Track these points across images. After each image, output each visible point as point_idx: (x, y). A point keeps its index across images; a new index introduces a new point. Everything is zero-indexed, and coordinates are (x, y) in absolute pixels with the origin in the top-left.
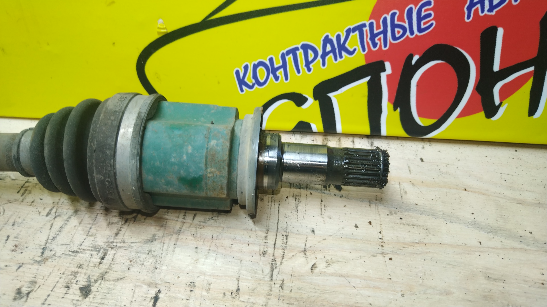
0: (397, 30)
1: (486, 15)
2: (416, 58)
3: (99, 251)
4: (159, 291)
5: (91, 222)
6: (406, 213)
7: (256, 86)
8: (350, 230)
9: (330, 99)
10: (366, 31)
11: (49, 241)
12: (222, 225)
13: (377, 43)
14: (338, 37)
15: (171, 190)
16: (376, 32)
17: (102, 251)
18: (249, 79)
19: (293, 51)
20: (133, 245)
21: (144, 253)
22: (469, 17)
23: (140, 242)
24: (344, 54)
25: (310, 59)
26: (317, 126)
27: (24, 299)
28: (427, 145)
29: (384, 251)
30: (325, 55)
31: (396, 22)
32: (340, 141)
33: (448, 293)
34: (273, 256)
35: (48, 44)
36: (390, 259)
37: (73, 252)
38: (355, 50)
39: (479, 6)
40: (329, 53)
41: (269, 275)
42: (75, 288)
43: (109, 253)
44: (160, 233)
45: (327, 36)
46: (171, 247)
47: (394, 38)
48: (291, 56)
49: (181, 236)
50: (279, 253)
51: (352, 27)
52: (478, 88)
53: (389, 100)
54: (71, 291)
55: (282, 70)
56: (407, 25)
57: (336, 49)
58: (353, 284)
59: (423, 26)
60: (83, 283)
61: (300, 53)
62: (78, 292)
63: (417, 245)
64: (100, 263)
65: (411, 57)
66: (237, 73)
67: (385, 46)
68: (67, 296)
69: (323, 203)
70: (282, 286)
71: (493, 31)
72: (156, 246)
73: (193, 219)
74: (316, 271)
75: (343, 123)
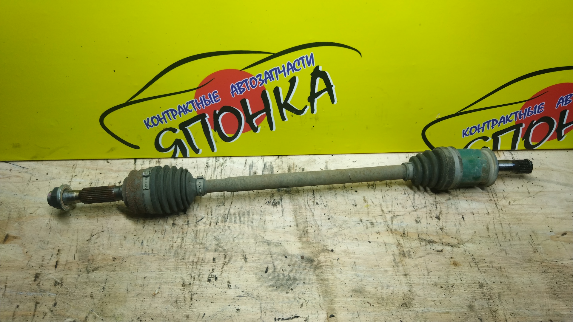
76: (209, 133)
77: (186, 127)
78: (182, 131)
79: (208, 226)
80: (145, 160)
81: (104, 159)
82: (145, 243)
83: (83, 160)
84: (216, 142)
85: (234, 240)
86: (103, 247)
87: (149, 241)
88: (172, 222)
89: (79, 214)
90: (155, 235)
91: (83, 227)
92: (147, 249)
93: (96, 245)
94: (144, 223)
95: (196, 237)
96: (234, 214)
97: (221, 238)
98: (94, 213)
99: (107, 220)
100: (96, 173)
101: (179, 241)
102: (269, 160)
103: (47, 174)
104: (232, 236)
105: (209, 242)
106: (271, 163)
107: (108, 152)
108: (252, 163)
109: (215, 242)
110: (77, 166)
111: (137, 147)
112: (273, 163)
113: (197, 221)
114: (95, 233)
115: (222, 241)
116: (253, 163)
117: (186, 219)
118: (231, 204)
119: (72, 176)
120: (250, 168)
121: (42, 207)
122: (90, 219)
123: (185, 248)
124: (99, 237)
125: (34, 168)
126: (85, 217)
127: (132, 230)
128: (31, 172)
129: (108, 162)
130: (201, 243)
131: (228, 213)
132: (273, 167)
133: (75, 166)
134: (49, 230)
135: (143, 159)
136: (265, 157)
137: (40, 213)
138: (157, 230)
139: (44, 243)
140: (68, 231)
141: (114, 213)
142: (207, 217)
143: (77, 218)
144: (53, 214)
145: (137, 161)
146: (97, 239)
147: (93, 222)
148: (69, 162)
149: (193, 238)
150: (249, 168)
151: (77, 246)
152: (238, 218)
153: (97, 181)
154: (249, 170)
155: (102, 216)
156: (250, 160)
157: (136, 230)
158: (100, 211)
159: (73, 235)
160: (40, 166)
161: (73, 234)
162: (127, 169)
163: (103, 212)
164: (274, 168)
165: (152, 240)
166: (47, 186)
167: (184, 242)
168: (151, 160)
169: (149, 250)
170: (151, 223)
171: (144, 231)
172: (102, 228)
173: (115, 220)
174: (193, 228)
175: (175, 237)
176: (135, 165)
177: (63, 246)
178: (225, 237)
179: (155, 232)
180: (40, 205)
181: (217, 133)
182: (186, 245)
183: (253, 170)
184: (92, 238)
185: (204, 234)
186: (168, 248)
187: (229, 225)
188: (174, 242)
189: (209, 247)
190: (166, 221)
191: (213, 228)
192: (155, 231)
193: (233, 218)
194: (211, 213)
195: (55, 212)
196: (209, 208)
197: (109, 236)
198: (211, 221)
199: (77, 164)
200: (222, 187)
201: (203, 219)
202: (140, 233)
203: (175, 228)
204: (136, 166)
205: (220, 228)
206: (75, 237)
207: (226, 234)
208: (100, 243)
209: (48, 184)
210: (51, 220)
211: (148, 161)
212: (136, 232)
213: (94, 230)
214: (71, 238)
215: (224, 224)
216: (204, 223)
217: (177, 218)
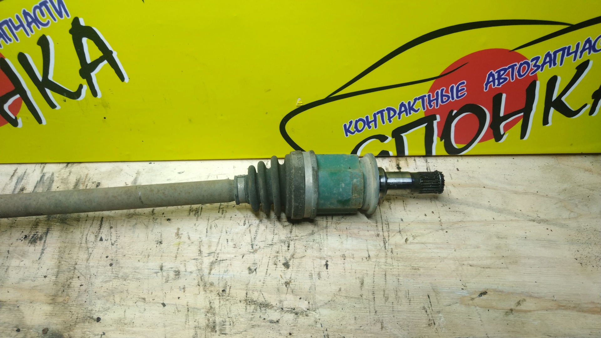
0: (444, 98)
1: (496, 87)
2: (455, 112)
3: (285, 243)
4: (327, 261)
5: (272, 226)
6: (452, 205)
7: (356, 132)
8: (422, 217)
9: (402, 137)
10: (426, 99)
11: (253, 240)
12: (350, 221)
13: (432, 105)
14: (409, 103)
15: (332, 207)
16: (432, 99)
17: (286, 243)
18: (352, 129)
19: (381, 112)
20: (303, 237)
21: (311, 241)
22: (486, 89)
23: (306, 235)
24: (412, 112)
25: (391, 116)
26: (393, 152)
27: (255, 272)
28: (460, 159)
29: (443, 228)
30: (400, 113)
31: (444, 94)
32: (407, 160)
33: (478, 247)
34: (383, 236)
35: (222, 115)
36: (447, 232)
37: (270, 245)
38: (419, 109)
39: (492, 83)
40: (403, 111)
41: (384, 247)
42: (280, 265)
43: (290, 243)
44: (316, 229)
45: (403, 103)
46: (325, 237)
47: (442, 102)
48: (380, 114)
49: (328, 230)
50: (386, 234)
51: (417, 97)
52: (491, 126)
53: (438, 136)
54: (278, 266)
55: (373, 123)
56: (450, 95)
57: (407, 109)
58: (429, 247)
59: (459, 95)
60: (283, 261)
61: (386, 113)
62: (283, 266)
63: (460, 223)
64: (288, 250)
65: (452, 111)
66: (345, 126)
67: (437, 106)
68: (277, 269)
69: (404, 203)
70: (392, 252)
71: (500, 96)
72: (316, 236)
73: (332, 219)
74: (408, 242)
75: (409, 150)
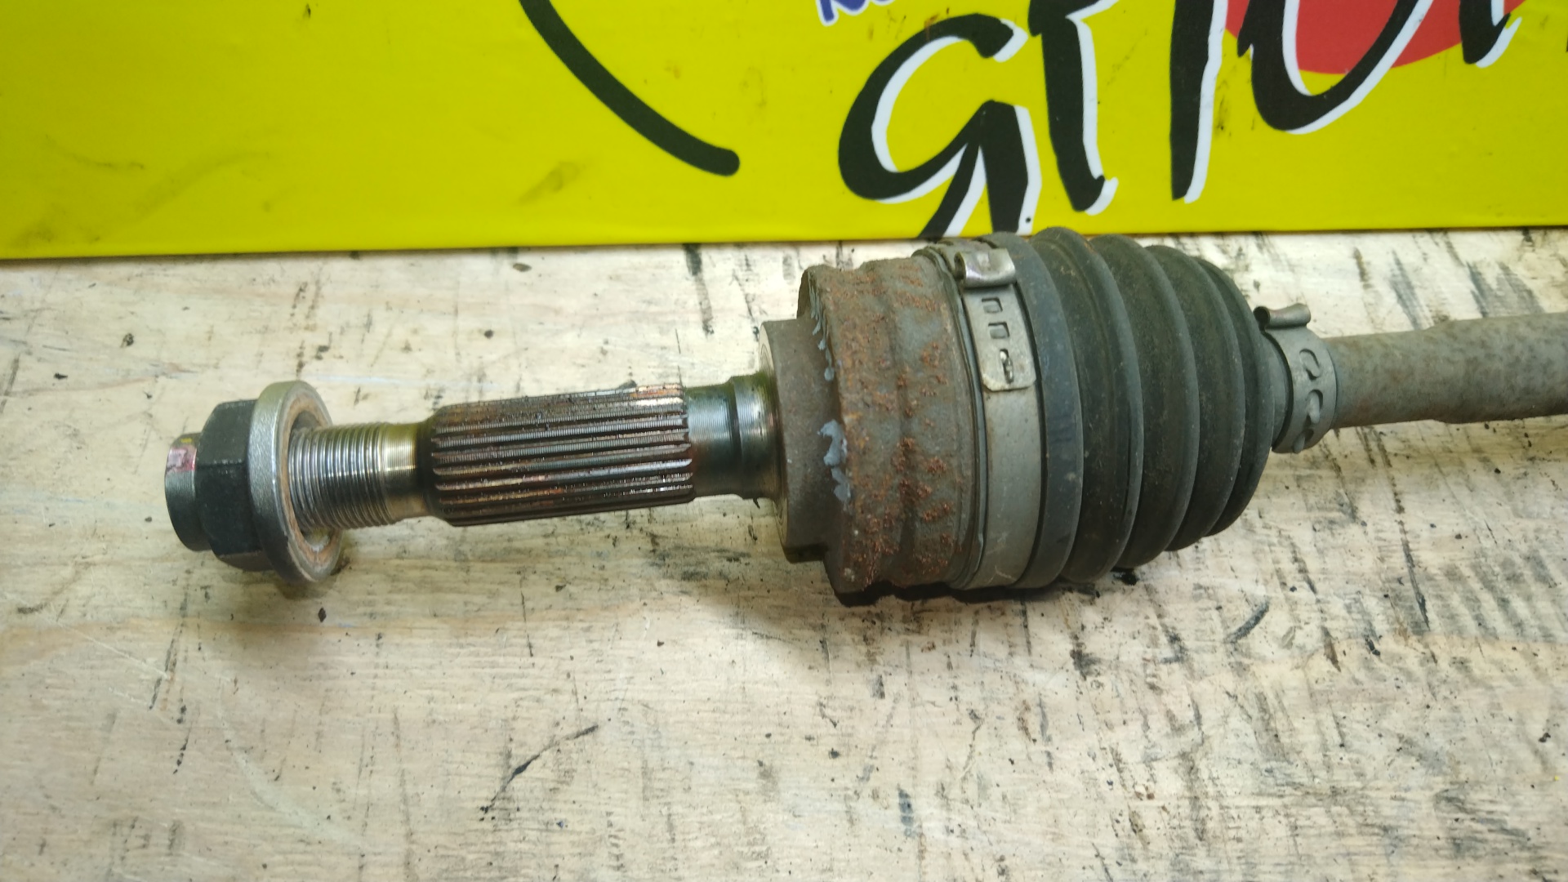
76: (1202, 57)
77: (1076, 17)
78: (1038, 40)
79: (1322, 665)
80: (755, 255)
81: (493, 251)
82: (926, 808)
83: (355, 254)
84: (1220, 126)
85: (1544, 760)
86: (618, 857)
87: (954, 793)
88: (1065, 646)
89: (389, 603)
90: (982, 745)
91: (431, 700)
92: (958, 860)
93: (562, 843)
94: (871, 658)
95: (1276, 747)
96: (1452, 574)
97: (1447, 747)
98: (493, 595)
99: (596, 645)
100: (455, 333)
101: (1170, 784)
102: (1487, 250)
103: (129, 340)
104: (1511, 726)
105: (1380, 783)
106: (1505, 268)
107: (533, 195)
108: (1395, 267)
109: (1421, 785)
110: (326, 290)
111: (722, 162)
112: (1519, 271)
113: (1234, 629)
114: (534, 743)
115: (1466, 772)
116: (1401, 269)
117: (1154, 621)
118: (1400, 510)
119: (300, 355)
120: (1400, 297)
121: (108, 564)
122: (470, 640)
123: (1239, 840)
124: (566, 777)
125: (37, 305)
126: (434, 622)
127: (805, 716)
128: (16, 329)
129: (523, 268)
130: (1326, 789)
131: (1411, 572)
132: (1530, 292)
133: (312, 288)
134: (178, 734)
135: (740, 245)
136: (1456, 239)
137: (96, 608)
138: (980, 709)
139: (146, 837)
140: (319, 735)
141: (634, 591)
142: (1287, 599)
143: (379, 637)
144: (192, 609)
145: (706, 256)
146: (560, 796)
147: (501, 660)
148: (271, 267)
149: (1257, 756)
150: (1393, 294)
151: (409, 854)
152: (1488, 602)
153: (469, 380)
154: (1399, 308)
155: (552, 614)
156: (1377, 250)
157: (828, 712)
158: (533, 577)
159: (366, 767)
160: (78, 294)
161: (367, 760)
162: (653, 309)
163: (558, 588)
164: (1536, 293)
165: (972, 790)
166: (130, 418)
167: (1211, 790)
168: (791, 252)
169: (978, 870)
170: (919, 658)
171: (896, 721)
172: (573, 706)
173: (660, 644)
174: (1228, 681)
175: (1132, 756)
176: (700, 282)
177: (298, 857)
178: (1475, 740)
179: (970, 726)
180: (93, 549)
181: (1244, 67)
182: (1234, 813)
183: (1426, 310)
184: (518, 782)
185: (1319, 723)
186: (1109, 844)
187: (1460, 653)
188: (1139, 795)
189: (1396, 818)
190: (1020, 640)
191: (1361, 675)
192: (974, 715)
193: (1456, 601)
194: (1299, 576)
195: (206, 595)
196: (1275, 540)
197: (639, 763)
198: (1328, 625)
199: (323, 279)
200: (1444, 382)
201: (1267, 617)
202: (865, 732)
203: (1100, 685)
204: (711, 290)
205: (1409, 675)
206: (384, 786)
207: (1467, 714)
208: (586, 828)
209: (142, 404)
210: (180, 657)
211: (775, 260)
212: (832, 730)
213: (519, 725)
214: (357, 792)
215: (1420, 648)
216: (1287, 642)
217: (1090, 615)
